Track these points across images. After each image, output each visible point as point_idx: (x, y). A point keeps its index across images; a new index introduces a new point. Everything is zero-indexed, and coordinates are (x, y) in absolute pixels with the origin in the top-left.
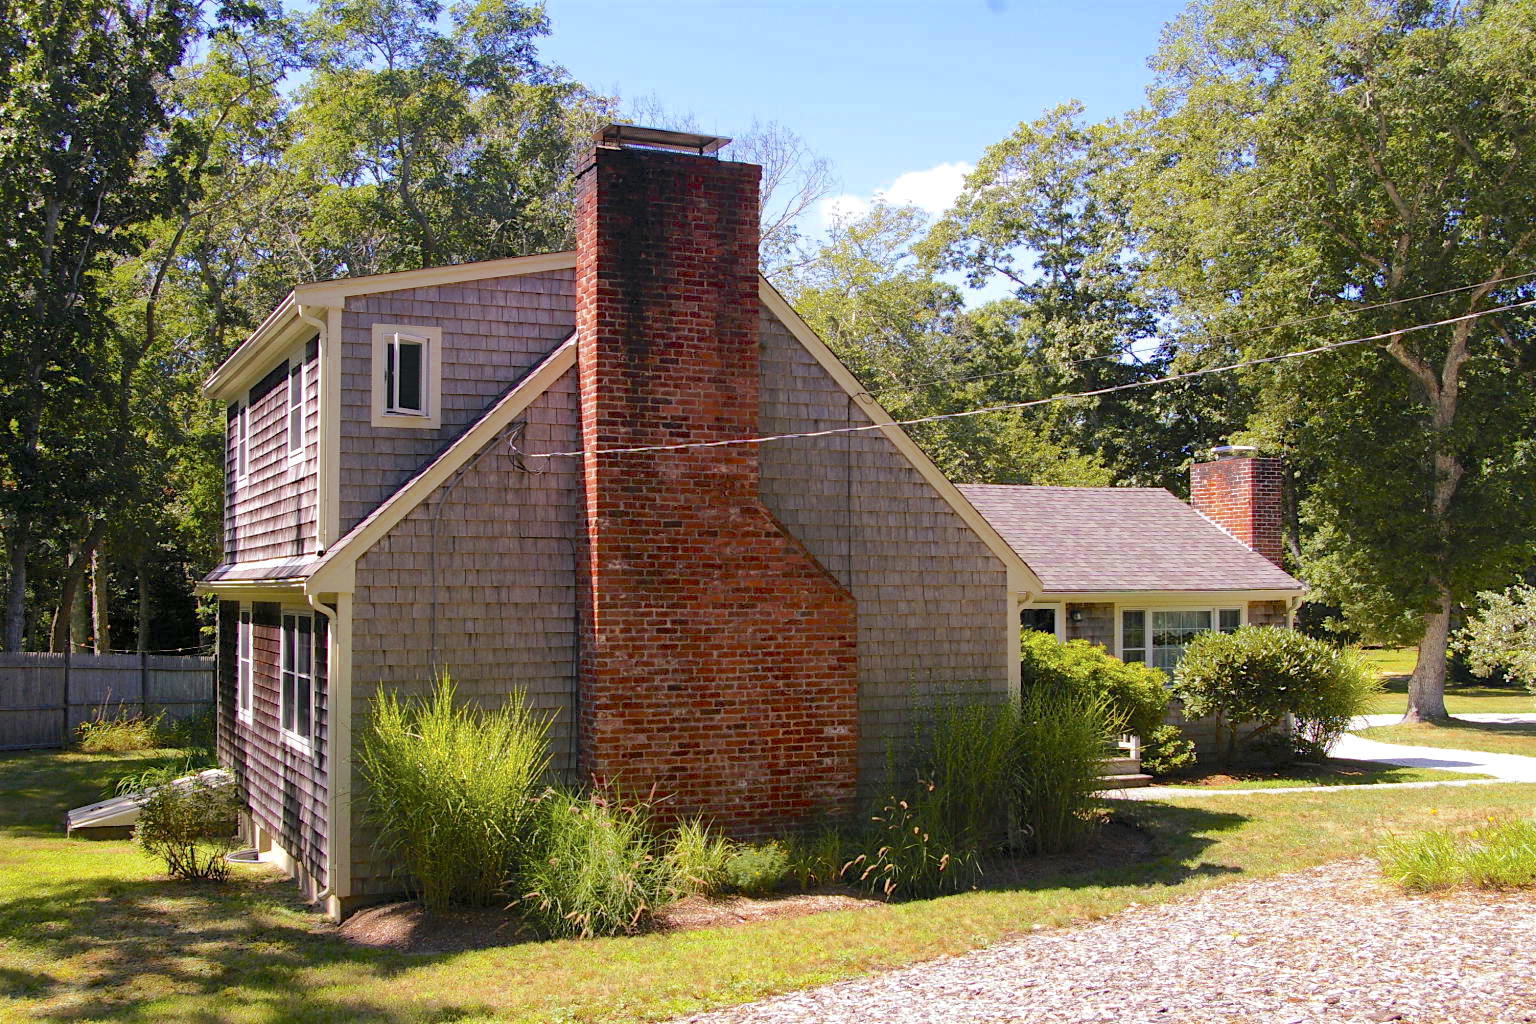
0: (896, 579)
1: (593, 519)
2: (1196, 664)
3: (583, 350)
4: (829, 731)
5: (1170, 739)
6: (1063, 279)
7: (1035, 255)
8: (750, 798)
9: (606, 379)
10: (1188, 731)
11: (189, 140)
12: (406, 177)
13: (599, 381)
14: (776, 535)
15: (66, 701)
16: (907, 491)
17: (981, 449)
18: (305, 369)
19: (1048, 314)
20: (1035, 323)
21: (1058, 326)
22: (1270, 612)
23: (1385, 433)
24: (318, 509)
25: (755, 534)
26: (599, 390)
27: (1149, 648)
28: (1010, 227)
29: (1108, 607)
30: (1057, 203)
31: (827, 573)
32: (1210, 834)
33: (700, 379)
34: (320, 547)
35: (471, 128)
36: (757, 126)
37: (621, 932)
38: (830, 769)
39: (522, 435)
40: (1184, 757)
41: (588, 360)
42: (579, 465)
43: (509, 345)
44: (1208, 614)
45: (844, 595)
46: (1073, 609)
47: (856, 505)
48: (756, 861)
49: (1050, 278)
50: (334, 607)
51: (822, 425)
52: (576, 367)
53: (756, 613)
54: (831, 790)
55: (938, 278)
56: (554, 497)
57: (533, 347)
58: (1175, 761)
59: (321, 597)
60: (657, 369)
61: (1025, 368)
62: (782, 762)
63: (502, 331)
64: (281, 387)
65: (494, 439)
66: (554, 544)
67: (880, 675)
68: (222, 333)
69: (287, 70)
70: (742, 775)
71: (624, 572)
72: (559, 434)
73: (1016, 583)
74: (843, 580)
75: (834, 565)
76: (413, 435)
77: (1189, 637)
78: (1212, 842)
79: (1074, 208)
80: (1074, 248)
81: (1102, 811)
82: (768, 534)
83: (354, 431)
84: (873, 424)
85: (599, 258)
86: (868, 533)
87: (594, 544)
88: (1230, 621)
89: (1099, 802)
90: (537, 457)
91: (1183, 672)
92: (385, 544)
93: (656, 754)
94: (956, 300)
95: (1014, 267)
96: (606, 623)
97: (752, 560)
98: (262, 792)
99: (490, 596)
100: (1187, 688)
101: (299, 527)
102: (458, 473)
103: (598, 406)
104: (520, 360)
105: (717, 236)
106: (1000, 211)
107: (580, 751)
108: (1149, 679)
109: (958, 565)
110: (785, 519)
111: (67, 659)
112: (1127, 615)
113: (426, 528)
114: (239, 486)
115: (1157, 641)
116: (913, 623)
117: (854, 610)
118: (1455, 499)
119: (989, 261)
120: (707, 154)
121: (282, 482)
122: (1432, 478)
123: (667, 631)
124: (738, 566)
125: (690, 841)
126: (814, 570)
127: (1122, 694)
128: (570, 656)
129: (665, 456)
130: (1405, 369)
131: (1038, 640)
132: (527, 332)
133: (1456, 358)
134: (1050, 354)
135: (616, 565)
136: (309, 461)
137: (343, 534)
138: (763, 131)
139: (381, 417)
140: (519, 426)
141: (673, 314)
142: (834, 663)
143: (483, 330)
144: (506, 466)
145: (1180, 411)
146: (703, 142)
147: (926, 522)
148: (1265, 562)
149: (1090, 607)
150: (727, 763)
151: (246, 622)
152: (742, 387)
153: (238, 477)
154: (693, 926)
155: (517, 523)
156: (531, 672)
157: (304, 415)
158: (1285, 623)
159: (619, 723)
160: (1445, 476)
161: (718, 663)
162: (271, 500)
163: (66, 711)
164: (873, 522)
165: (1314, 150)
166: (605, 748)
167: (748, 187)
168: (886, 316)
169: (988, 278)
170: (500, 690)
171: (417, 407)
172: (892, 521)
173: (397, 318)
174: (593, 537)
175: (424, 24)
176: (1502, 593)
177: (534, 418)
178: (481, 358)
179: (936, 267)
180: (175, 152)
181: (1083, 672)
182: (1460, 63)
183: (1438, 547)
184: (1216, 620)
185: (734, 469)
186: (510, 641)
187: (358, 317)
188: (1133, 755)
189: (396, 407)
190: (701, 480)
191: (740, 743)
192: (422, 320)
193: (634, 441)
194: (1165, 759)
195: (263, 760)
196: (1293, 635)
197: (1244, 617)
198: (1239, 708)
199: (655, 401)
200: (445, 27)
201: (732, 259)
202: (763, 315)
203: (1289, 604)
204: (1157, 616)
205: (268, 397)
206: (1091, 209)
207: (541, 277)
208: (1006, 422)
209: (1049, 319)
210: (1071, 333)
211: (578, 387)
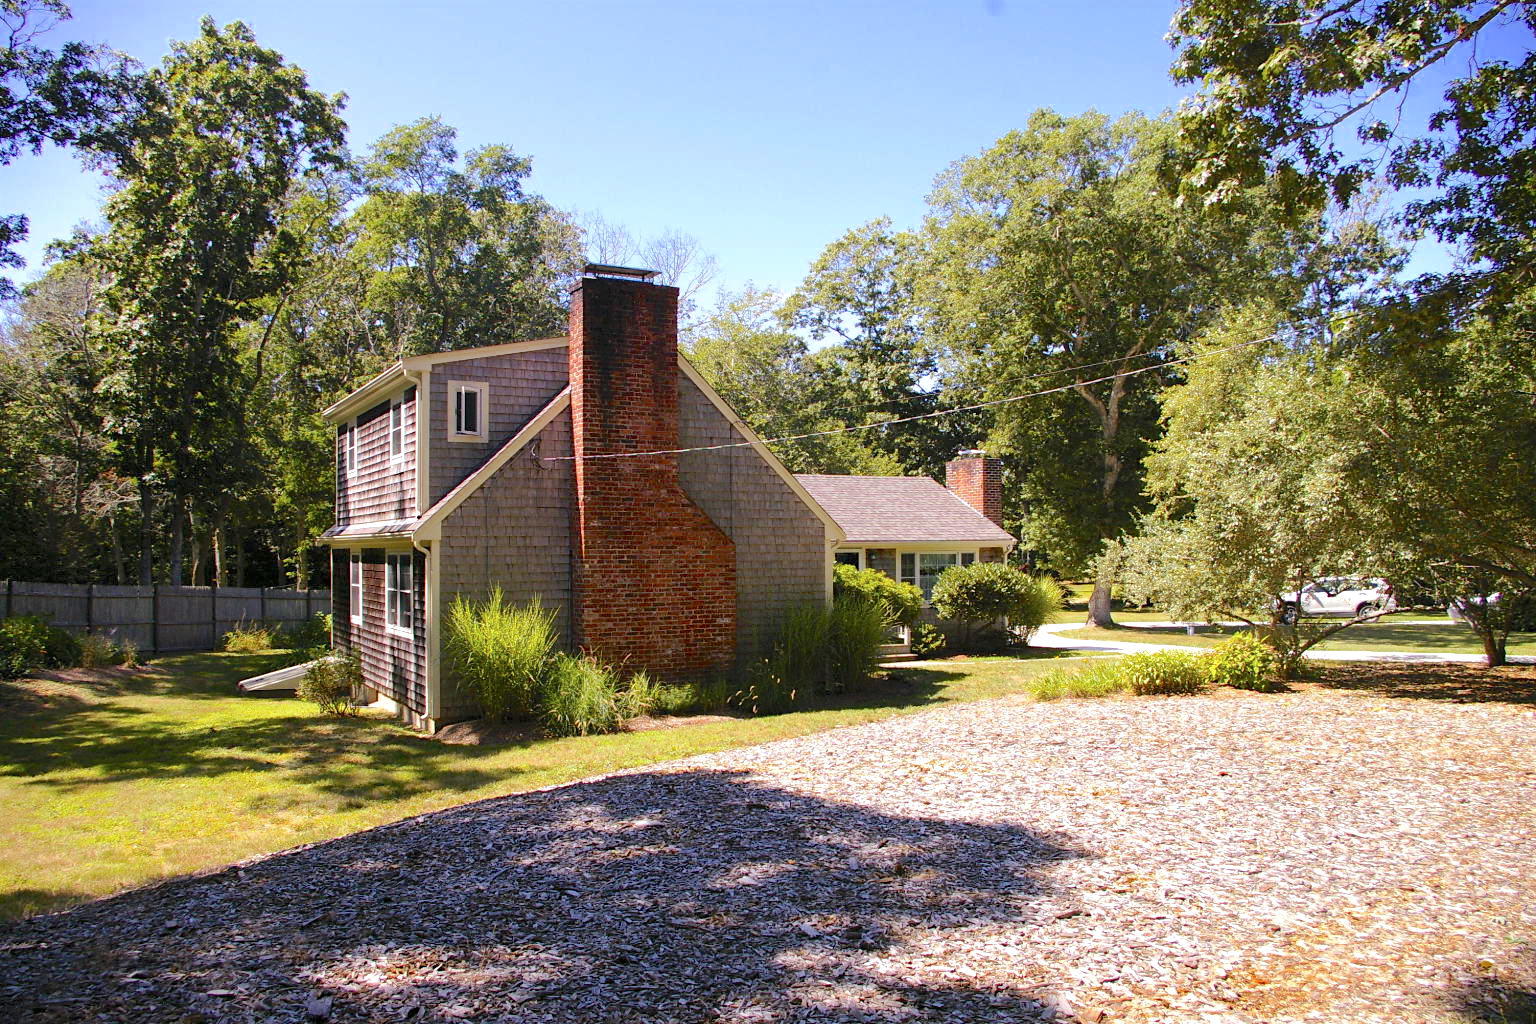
0: (759, 532)
1: (581, 497)
2: (944, 588)
3: (574, 397)
4: (720, 621)
5: (929, 633)
6: (874, 335)
7: (857, 319)
8: (674, 660)
9: (588, 414)
10: (941, 627)
11: (289, 242)
12: (431, 268)
13: (584, 415)
14: (688, 505)
15: (214, 618)
16: (766, 479)
17: (817, 450)
18: (403, 407)
19: (864, 358)
20: (856, 364)
21: (870, 366)
22: (993, 554)
23: (1075, 442)
24: (416, 490)
25: (675, 505)
26: (584, 420)
27: (917, 576)
28: (840, 299)
29: (892, 551)
30: (871, 285)
31: (717, 528)
32: (944, 683)
33: (643, 414)
34: (418, 513)
35: (476, 233)
36: (668, 232)
37: (601, 732)
38: (720, 643)
39: (538, 447)
40: (938, 643)
41: (578, 402)
42: (573, 465)
43: (527, 393)
44: (954, 556)
45: (728, 541)
46: (870, 553)
47: (735, 488)
48: (677, 696)
49: (867, 334)
50: (429, 549)
51: (715, 441)
52: (570, 406)
53: (676, 552)
54: (721, 655)
55: (790, 331)
56: (557, 483)
57: (543, 393)
58: (932, 646)
59: (422, 543)
60: (618, 408)
61: (849, 395)
62: (692, 639)
63: (525, 384)
64: (385, 416)
65: (522, 449)
66: (557, 511)
67: (749, 589)
68: (301, 370)
69: (354, 196)
70: (668, 647)
71: (599, 527)
72: (559, 447)
73: (830, 535)
74: (727, 534)
75: (722, 523)
76: (473, 447)
77: (942, 570)
78: (945, 686)
79: (883, 287)
80: (883, 314)
81: (885, 673)
82: (683, 505)
83: (438, 445)
84: (746, 441)
85: (584, 343)
86: (742, 505)
87: (582, 511)
88: (968, 559)
89: (882, 669)
90: (548, 460)
91: (937, 592)
92: (459, 511)
93: (620, 634)
94: (803, 347)
95: (842, 326)
96: (590, 557)
97: (674, 521)
98: (371, 665)
99: (521, 543)
100: (940, 601)
101: (402, 501)
102: (500, 470)
103: (584, 430)
104: (535, 402)
105: (653, 330)
106: (834, 289)
107: (573, 632)
108: (911, 592)
109: (795, 524)
110: (693, 496)
111: (214, 590)
112: (904, 557)
113: (482, 501)
114: (349, 476)
115: (923, 572)
116: (769, 558)
117: (734, 550)
118: (1117, 484)
119: (825, 322)
120: (646, 280)
121: (385, 474)
122: (1102, 470)
123: (623, 562)
124: (666, 524)
125: (639, 683)
126: (710, 526)
127: (895, 600)
128: (567, 577)
129: (623, 459)
130: (1086, 402)
131: (846, 570)
132: (540, 385)
133: (1116, 395)
134: (865, 385)
135: (595, 523)
136: (407, 462)
137: (432, 505)
138: (672, 236)
139: (453, 436)
140: (536, 441)
141: (629, 375)
142: (722, 581)
143: (513, 383)
144: (529, 465)
145: (952, 424)
146: (643, 273)
147: (777, 498)
148: (991, 524)
149: (881, 551)
150: (660, 639)
151: (356, 561)
152: (667, 418)
153: (348, 472)
154: (642, 730)
155: (535, 498)
156: (544, 587)
157: (403, 434)
158: (1002, 562)
159: (597, 616)
160: (1111, 469)
161: (654, 580)
162: (376, 486)
163: (214, 625)
164: (745, 498)
165: (1027, 260)
166: (589, 630)
167: (671, 300)
168: (755, 362)
169: (825, 334)
170: (526, 597)
171: (475, 430)
172: (756, 497)
173: (462, 378)
174: (582, 507)
175: (445, 164)
176: (1114, 539)
177: (545, 437)
178: (512, 401)
179: (791, 325)
180: (280, 251)
181: (869, 588)
182: (1113, 212)
183: (1106, 515)
184: (959, 559)
185: (664, 467)
186: (532, 568)
187: (439, 377)
188: (906, 643)
189: (463, 430)
190: (643, 472)
191: (667, 628)
192: (478, 379)
193: (605, 450)
194: (926, 645)
195: (371, 645)
196: (1005, 568)
197: (977, 556)
198: (971, 612)
199: (617, 427)
200: (460, 166)
201: (661, 343)
202: (680, 375)
203: (1005, 550)
204: (923, 557)
205: (373, 422)
206: (894, 290)
207: (548, 352)
208: (833, 431)
209: (866, 361)
210: (879, 371)
211: (571, 419)
